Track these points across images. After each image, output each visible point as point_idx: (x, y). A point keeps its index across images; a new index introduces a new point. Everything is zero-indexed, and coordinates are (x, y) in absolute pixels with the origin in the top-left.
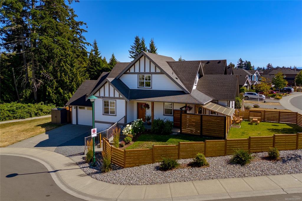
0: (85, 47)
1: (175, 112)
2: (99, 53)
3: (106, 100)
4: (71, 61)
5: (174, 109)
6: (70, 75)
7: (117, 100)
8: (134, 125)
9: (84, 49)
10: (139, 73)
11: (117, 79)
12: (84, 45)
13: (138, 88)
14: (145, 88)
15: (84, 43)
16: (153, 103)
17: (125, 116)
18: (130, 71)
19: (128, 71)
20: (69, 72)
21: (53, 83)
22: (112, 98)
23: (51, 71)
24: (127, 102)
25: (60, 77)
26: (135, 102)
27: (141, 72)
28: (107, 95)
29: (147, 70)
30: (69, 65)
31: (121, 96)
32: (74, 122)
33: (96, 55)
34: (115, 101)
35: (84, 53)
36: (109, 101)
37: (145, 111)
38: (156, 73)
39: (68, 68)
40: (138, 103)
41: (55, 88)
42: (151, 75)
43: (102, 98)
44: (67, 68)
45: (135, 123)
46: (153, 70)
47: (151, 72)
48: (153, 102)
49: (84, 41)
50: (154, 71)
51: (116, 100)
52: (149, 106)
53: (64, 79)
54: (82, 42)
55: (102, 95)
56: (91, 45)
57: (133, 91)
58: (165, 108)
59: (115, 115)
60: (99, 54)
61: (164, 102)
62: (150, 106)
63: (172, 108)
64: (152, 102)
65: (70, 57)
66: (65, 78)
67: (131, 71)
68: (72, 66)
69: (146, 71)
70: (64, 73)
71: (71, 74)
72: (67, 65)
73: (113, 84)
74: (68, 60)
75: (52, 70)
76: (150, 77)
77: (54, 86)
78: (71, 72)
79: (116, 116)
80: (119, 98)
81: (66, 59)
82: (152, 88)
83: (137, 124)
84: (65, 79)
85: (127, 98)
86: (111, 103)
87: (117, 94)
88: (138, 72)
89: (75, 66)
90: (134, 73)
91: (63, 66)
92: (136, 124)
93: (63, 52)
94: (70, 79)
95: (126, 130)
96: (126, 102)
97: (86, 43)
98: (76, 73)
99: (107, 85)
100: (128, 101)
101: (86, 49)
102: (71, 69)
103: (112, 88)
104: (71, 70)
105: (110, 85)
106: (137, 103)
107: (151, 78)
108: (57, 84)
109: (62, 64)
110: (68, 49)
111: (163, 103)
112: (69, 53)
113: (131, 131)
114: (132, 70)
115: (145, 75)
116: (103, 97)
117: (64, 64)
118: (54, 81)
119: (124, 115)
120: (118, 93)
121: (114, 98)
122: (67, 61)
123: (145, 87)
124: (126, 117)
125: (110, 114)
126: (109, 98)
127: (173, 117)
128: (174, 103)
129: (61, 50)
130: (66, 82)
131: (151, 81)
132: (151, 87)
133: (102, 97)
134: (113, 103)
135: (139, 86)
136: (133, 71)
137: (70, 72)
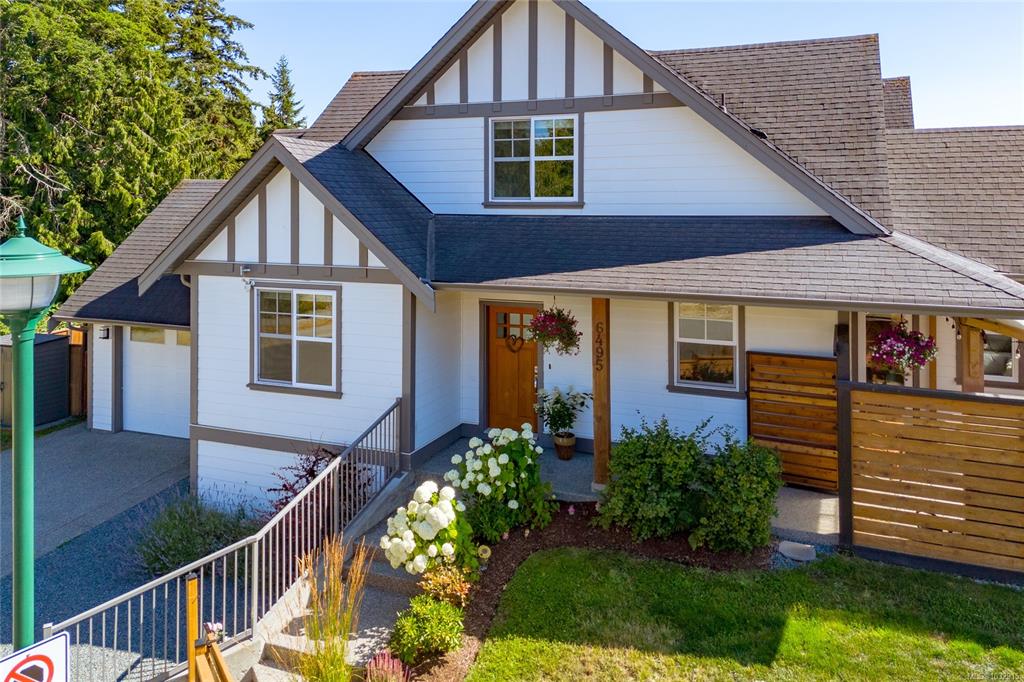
0: (241, 84)
1: (759, 368)
2: (295, 108)
3: (275, 286)
4: (158, 116)
5: (748, 348)
6: (152, 175)
7: (345, 285)
8: (470, 477)
9: (238, 91)
10: (496, 107)
11: (351, 146)
12: (238, 77)
13: (487, 205)
14: (537, 205)
15: (240, 70)
16: (602, 306)
17: (399, 403)
18: (431, 98)
19: (422, 101)
20: (145, 164)
21: (69, 211)
22: (311, 272)
23: (64, 158)
24: (413, 297)
25: (106, 184)
26: (469, 301)
27: (506, 97)
28: (279, 254)
29: (551, 87)
30: (148, 132)
31: (374, 262)
32: (101, 416)
33: (286, 112)
34: (333, 294)
35: (238, 105)
36: (296, 292)
37: (536, 360)
38: (609, 102)
39: (140, 146)
40: (487, 309)
41: (75, 234)
42: (575, 117)
43: (246, 274)
44: (137, 143)
45: (478, 465)
46: (589, 84)
47: (579, 93)
48: (608, 301)
49: (240, 62)
50: (599, 92)
51: (339, 290)
52: (577, 329)
53: (121, 194)
54: (233, 66)
55: (247, 252)
56: (264, 74)
57: (456, 226)
58: (677, 339)
59: (333, 388)
60: (296, 113)
61: (671, 300)
62: (584, 326)
63: (735, 342)
64: (594, 301)
65: (156, 99)
66: (129, 190)
67: (440, 100)
68: (161, 134)
69: (543, 94)
70: (122, 168)
71: (156, 172)
72: (137, 130)
73: (321, 179)
74: (143, 109)
75: (71, 154)
76: (571, 131)
77: (74, 225)
78: (156, 162)
79: (338, 394)
80: (364, 274)
81: (136, 106)
82: (580, 205)
83: (495, 471)
84: (125, 191)
85: (419, 273)
86: (305, 307)
87: (347, 247)
88: (489, 98)
89: (173, 136)
90: (463, 110)
91: (118, 136)
92: (485, 470)
93: (122, 74)
94: (149, 194)
95: (409, 534)
96: (412, 301)
97: (248, 69)
98: (180, 169)
99: (279, 190)
100: (424, 291)
101: (245, 92)
102: (155, 150)
103: (312, 206)
104: (155, 154)
105: (301, 186)
106: (481, 302)
107: (576, 137)
108: (89, 215)
109: (115, 126)
110: (148, 66)
111: (664, 305)
112: (149, 79)
113: (454, 533)
114: (447, 91)
115: (533, 119)
116: (250, 269)
117: (122, 127)
118: (74, 201)
119: (396, 390)
120: (357, 241)
121: (329, 272)
122: (139, 114)
123: (534, 199)
124: (405, 408)
125: (295, 384)
126: (296, 270)
127: (743, 403)
128: (748, 309)
129: (110, 63)
130: (132, 207)
131: (575, 158)
132: (575, 199)
133: (247, 266)
134: (323, 306)
135: (496, 195)
136: (454, 98)
137: (150, 163)
